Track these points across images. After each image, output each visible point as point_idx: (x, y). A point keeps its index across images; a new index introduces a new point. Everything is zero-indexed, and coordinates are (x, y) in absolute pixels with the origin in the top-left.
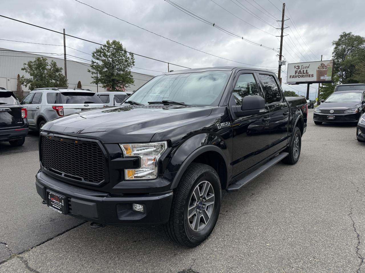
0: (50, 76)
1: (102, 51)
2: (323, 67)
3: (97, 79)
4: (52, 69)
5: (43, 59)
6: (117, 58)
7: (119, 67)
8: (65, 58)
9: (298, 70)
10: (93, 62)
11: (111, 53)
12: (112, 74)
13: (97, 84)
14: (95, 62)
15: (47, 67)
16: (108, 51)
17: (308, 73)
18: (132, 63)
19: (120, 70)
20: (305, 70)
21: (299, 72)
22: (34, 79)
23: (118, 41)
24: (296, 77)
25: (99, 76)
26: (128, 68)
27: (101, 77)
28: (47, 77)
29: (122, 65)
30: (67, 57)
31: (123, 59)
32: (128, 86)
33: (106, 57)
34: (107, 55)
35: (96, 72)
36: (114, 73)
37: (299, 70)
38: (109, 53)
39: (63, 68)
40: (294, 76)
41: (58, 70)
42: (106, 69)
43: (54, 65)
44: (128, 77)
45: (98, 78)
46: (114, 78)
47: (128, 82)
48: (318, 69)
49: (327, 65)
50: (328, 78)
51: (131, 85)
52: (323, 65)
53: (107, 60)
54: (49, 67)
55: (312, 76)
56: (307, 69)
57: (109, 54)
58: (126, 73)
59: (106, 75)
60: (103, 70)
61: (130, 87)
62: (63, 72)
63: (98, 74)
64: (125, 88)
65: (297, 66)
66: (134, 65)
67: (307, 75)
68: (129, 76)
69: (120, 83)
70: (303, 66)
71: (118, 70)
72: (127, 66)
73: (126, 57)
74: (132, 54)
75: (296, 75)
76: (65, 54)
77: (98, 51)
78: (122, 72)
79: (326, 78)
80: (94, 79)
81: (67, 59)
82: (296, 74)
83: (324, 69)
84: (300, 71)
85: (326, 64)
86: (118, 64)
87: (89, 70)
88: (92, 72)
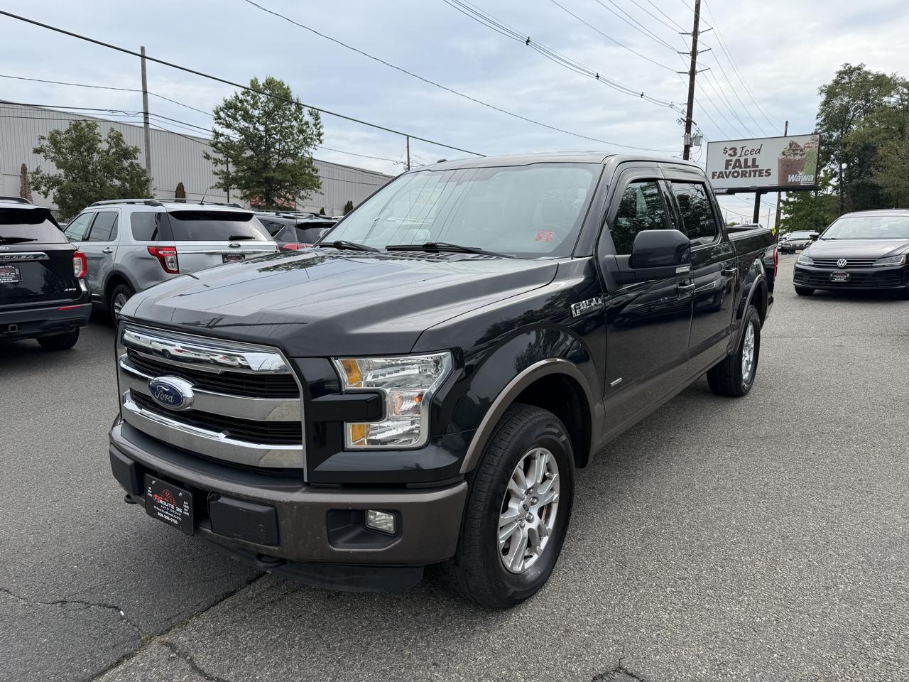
0: (108, 169)
1: (240, 105)
2: (793, 151)
3: (228, 177)
4: (114, 150)
5: (88, 125)
6: (278, 123)
7: (284, 146)
8: (147, 123)
9: (734, 159)
10: (217, 135)
11: (261, 112)
12: (266, 166)
13: (226, 190)
14: (220, 132)
15: (99, 145)
16: (254, 106)
17: (758, 166)
18: (315, 138)
19: (285, 154)
20: (750, 158)
21: (735, 163)
22: (66, 176)
23: (278, 80)
24: (727, 177)
25: (232, 169)
26: (307, 149)
27: (238, 171)
28: (100, 171)
29: (291, 142)
30: (150, 121)
31: (292, 127)
32: (305, 195)
33: (251, 122)
34: (253, 117)
35: (224, 159)
36: (270, 162)
37: (736, 157)
38: (258, 112)
39: (142, 148)
40: (723, 175)
41: (127, 154)
42: (249, 153)
43: (117, 139)
44: (307, 172)
45: (230, 174)
46: (272, 174)
47: (305, 186)
48: (782, 157)
49: (805, 147)
50: (805, 178)
51: (312, 193)
52: (794, 147)
53: (251, 130)
54: (104, 146)
55: (768, 173)
56: (754, 156)
57: (256, 113)
58: (301, 163)
59: (249, 169)
60: (243, 155)
61: (310, 197)
62: (141, 160)
63: (230, 165)
64: (297, 199)
65: (731, 149)
66: (321, 142)
67: (755, 171)
68: (310, 169)
69: (285, 187)
70: (745, 149)
71: (282, 156)
72: (302, 146)
73: (301, 121)
74: (315, 111)
75: (728, 171)
76: (146, 113)
77: (229, 106)
78: (290, 161)
79: (802, 180)
80: (221, 176)
81: (151, 126)
82: (727, 168)
83: (798, 157)
84: (738, 161)
85: (802, 143)
86: (280, 140)
87: (207, 154)
88: (215, 159)
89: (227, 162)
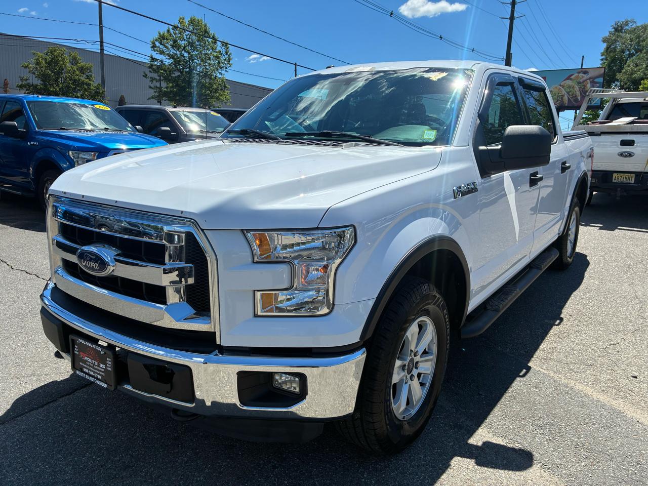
6: (198, 51)
8: (102, 49)
10: (153, 59)
14: (156, 57)
18: (226, 63)
30: (105, 48)
33: (178, 50)
38: (183, 42)
42: (177, 73)
53: (179, 56)
60: (173, 75)
71: (201, 76)
74: (225, 44)
76: (102, 42)
77: (162, 38)
81: (105, 52)
86: (200, 64)
87: (145, 74)
88: (151, 78)
89: (160, 80)
